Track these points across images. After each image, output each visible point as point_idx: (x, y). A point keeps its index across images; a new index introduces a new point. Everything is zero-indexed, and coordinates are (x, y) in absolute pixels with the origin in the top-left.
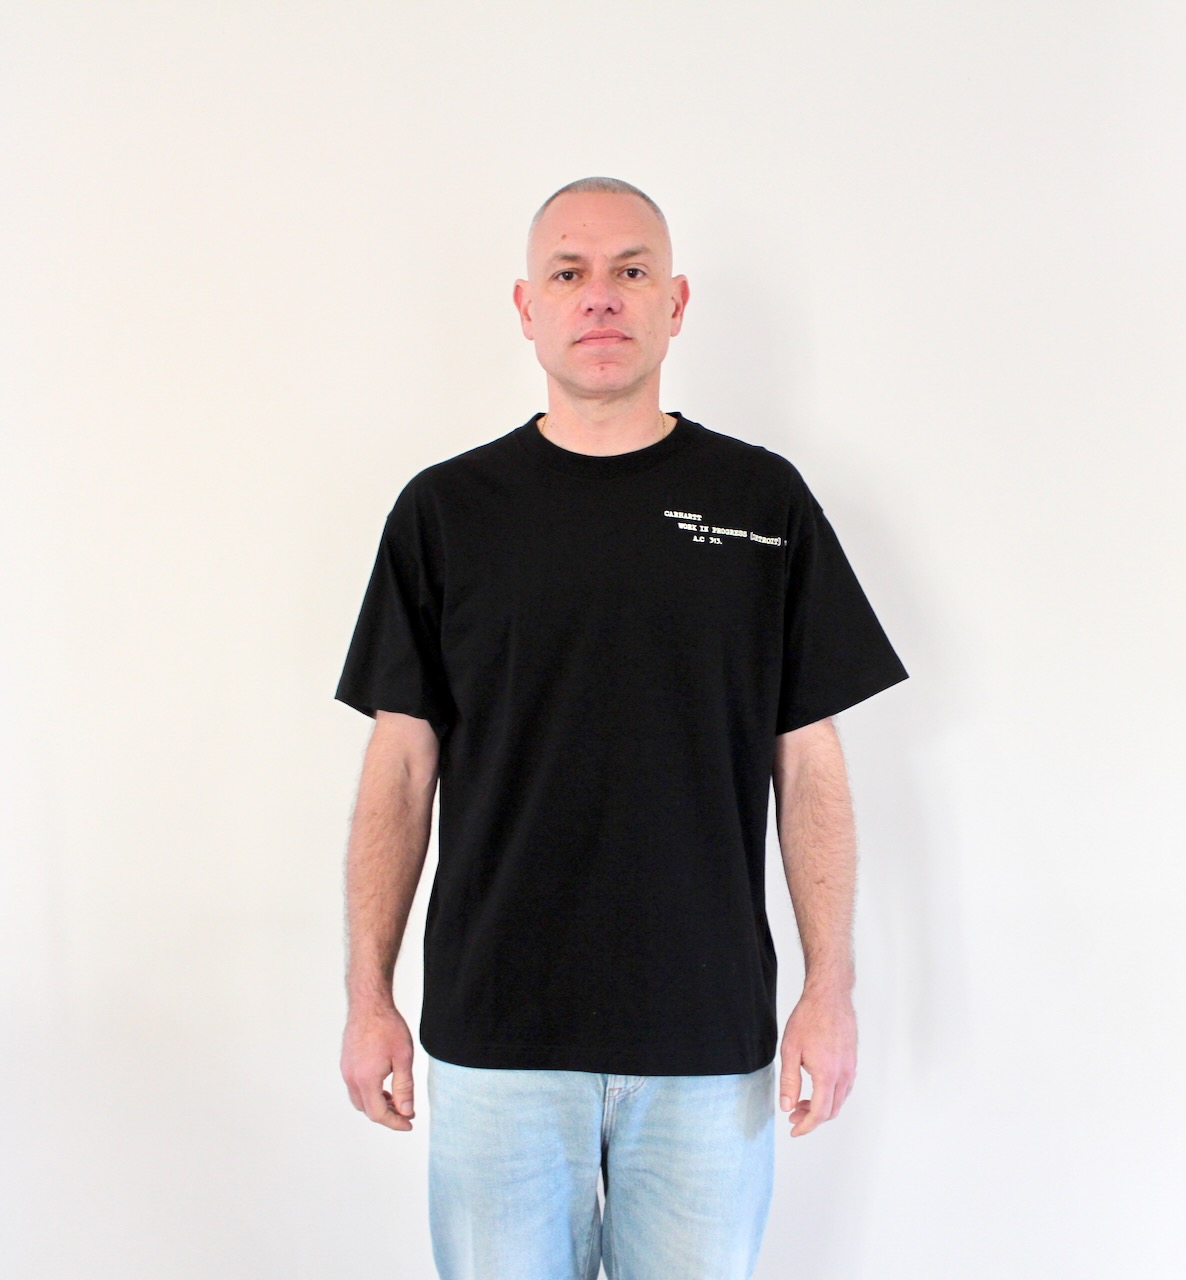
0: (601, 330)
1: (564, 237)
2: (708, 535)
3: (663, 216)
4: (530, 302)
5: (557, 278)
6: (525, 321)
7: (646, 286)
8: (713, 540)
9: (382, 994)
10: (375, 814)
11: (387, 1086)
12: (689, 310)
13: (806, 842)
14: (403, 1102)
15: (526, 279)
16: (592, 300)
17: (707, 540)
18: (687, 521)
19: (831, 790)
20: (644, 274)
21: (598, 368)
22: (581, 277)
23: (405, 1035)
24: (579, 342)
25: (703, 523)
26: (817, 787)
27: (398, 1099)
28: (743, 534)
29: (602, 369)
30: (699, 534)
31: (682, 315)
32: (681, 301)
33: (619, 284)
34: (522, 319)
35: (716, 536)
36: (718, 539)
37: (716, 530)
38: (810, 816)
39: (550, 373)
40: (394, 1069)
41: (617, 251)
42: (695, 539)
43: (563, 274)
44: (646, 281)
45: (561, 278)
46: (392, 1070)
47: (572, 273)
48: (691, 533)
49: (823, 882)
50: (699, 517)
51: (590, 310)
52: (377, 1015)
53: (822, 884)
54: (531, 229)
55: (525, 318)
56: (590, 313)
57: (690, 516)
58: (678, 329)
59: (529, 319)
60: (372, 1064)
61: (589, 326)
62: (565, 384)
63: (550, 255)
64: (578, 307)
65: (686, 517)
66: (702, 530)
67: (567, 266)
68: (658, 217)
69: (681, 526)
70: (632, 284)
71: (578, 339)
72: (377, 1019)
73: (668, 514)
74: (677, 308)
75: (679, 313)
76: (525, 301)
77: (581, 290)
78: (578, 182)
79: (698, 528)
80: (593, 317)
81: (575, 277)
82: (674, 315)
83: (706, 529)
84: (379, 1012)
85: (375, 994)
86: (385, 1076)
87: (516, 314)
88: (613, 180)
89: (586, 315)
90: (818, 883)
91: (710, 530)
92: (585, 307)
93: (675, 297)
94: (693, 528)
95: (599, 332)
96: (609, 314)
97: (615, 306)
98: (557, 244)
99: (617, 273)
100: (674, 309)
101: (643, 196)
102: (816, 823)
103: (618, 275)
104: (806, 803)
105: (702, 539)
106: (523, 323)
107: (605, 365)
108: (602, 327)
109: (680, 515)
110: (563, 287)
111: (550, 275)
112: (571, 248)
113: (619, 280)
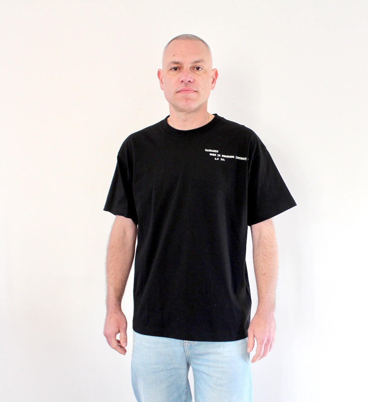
0: (187, 88)
1: (174, 56)
2: (220, 158)
3: (209, 48)
4: (163, 77)
5: (172, 69)
6: (161, 84)
7: (202, 73)
8: (222, 159)
9: (116, 306)
10: (113, 247)
11: (118, 337)
12: (218, 81)
13: (260, 261)
14: (124, 342)
15: (162, 69)
16: (183, 78)
17: (220, 159)
18: (213, 153)
19: (269, 243)
20: (202, 69)
21: (185, 101)
22: (180, 69)
23: (124, 320)
24: (179, 92)
25: (219, 153)
26: (264, 242)
27: (122, 342)
28: (233, 157)
29: (186, 101)
30: (217, 157)
31: (215, 83)
32: (215, 77)
33: (193, 72)
34: (160, 83)
35: (223, 158)
36: (224, 159)
37: (223, 156)
38: (261, 252)
39: (170, 103)
40: (120, 331)
41: (192, 61)
42: (215, 159)
43: (174, 68)
44: (202, 71)
45: (173, 70)
46: (119, 332)
47: (177, 68)
48: (214, 157)
49: (265, 274)
50: (217, 151)
51: (182, 81)
52: (115, 313)
53: (264, 275)
54: (164, 52)
55: (161, 82)
56: (183, 82)
57: (214, 151)
58: (214, 87)
59: (163, 83)
60: (113, 329)
61: (182, 86)
62: (174, 106)
63: (169, 62)
64: (179, 79)
65: (213, 151)
66: (218, 156)
67: (175, 66)
68: (207, 48)
69: (211, 154)
70: (198, 72)
71: (178, 91)
72: (115, 314)
73: (206, 150)
74: (214, 80)
75: (214, 82)
76: (161, 76)
77: (180, 74)
78: (180, 36)
79: (217, 155)
80: (183, 84)
81: (178, 69)
82: (212, 83)
83: (220, 155)
84: (116, 312)
85: (114, 306)
86: (117, 333)
87: (158, 81)
88: (192, 35)
89: (181, 83)
90: (263, 275)
91: (221, 156)
92: (181, 80)
93: (213, 76)
94: (215, 155)
95: (185, 89)
96: (189, 82)
97: (192, 81)
98: (172, 58)
99: (192, 68)
100: (212, 81)
101: (202, 41)
102: (263, 254)
103: (193, 69)
104: (261, 247)
105: (218, 159)
106: (160, 85)
107: (187, 100)
108: (187, 87)
109: (211, 151)
110: (173, 73)
111: (169, 68)
112: (177, 59)
113: (193, 71)
